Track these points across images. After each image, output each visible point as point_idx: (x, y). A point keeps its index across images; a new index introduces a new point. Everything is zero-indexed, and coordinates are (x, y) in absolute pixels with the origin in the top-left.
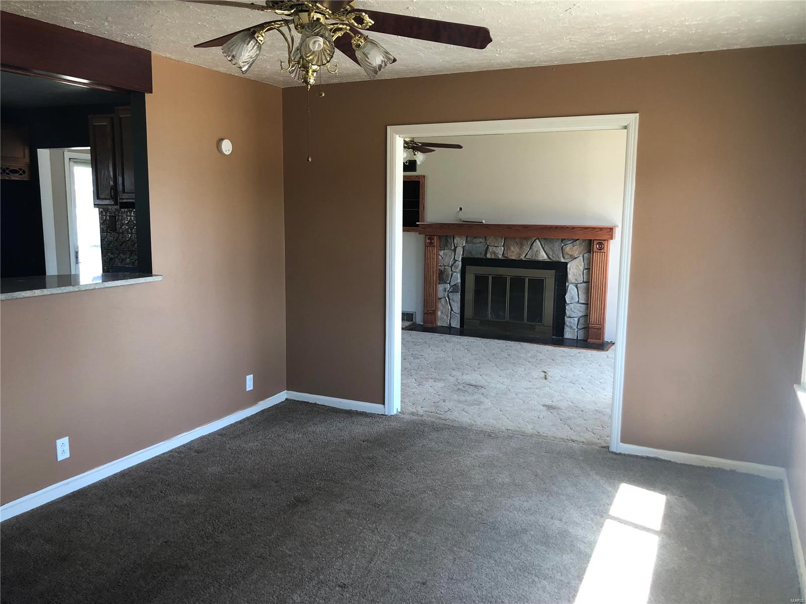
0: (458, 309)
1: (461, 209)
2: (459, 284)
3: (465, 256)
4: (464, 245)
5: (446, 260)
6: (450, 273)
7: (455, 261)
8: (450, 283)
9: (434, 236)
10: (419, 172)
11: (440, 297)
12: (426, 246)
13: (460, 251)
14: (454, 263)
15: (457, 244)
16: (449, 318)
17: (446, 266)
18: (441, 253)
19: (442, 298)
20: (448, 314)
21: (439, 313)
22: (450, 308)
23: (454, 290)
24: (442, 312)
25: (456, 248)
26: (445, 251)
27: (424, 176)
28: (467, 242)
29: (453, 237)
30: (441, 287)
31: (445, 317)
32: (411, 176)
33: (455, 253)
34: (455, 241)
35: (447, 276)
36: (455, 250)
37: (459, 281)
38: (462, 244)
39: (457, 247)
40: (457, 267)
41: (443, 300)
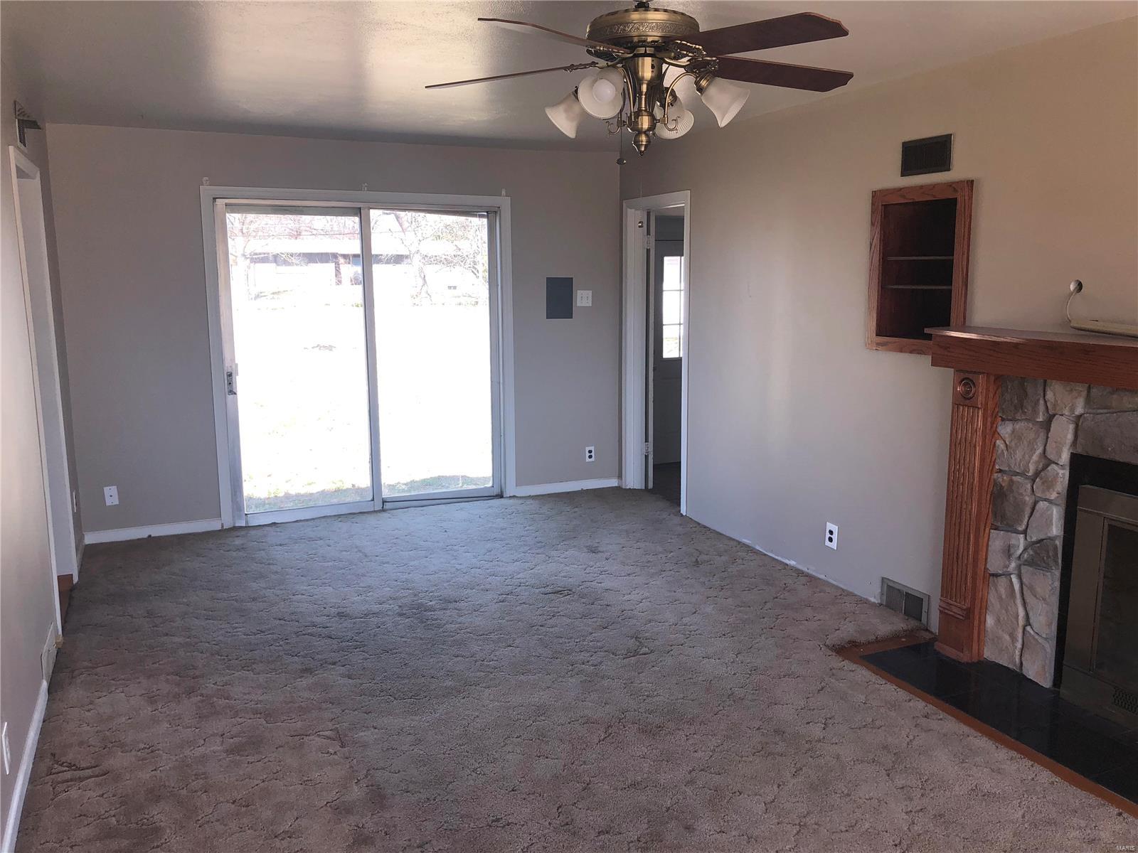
0: (1050, 625)
1: (1080, 286)
2: (1059, 543)
3: (1079, 450)
4: (1079, 411)
5: (1019, 455)
6: (1029, 499)
7: (1047, 462)
8: (1025, 532)
9: (975, 372)
10: (959, 170)
11: (992, 569)
12: (956, 405)
13: (1064, 432)
14: (1045, 467)
15: (1055, 406)
16: (1019, 645)
17: (1017, 474)
18: (1005, 430)
19: (1000, 575)
20: (1014, 630)
21: (990, 621)
22: (1021, 613)
23: (1038, 555)
24: (998, 621)
25: (1050, 419)
26: (1017, 426)
27: (971, 183)
28: (1088, 400)
29: (1045, 382)
30: (997, 541)
31: (1007, 637)
32: (934, 186)
33: (1047, 438)
34: (1049, 395)
35: (1019, 507)
36: (1047, 425)
37: (1056, 529)
38: (1072, 410)
39: (1054, 415)
40: (1049, 485)
41: (1002, 582)
